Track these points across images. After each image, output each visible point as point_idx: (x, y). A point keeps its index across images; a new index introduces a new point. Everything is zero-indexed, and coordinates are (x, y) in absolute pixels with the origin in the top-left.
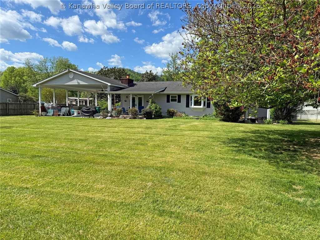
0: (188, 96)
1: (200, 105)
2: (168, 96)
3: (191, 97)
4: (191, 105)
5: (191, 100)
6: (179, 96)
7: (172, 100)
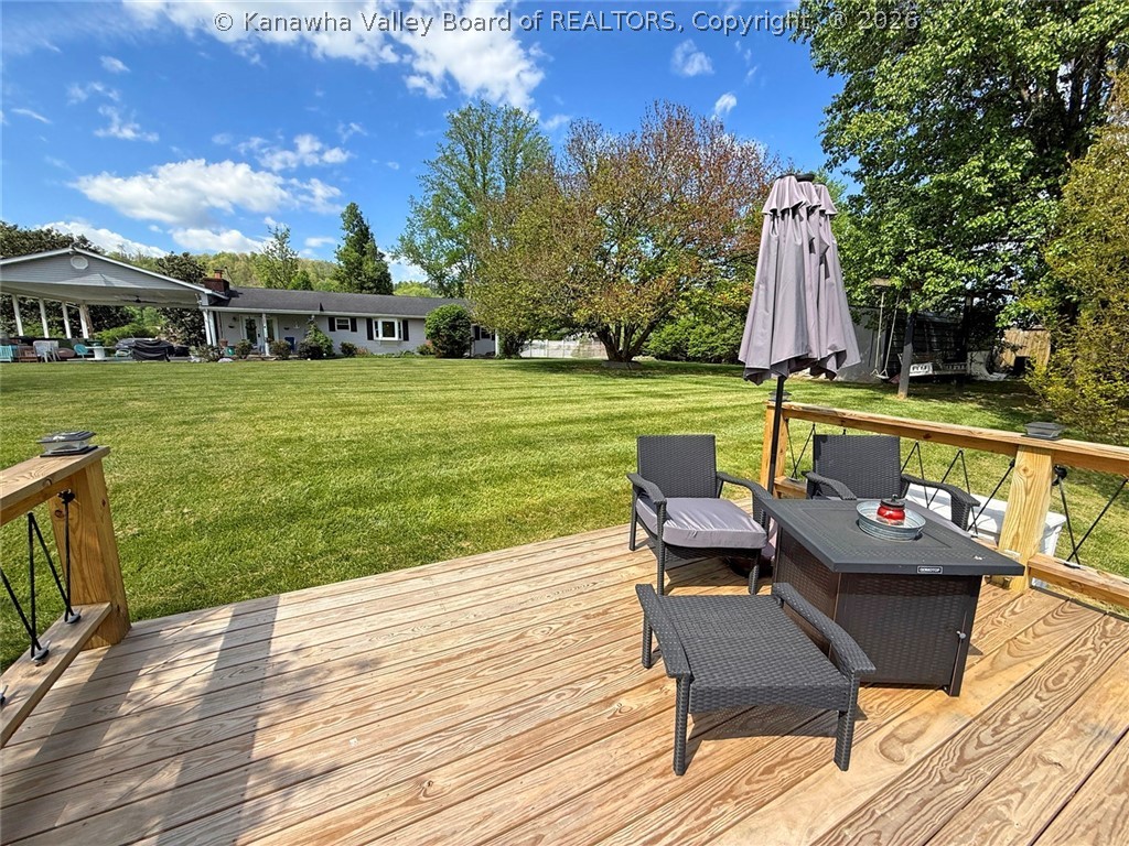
0: (369, 321)
1: (394, 336)
2: (331, 319)
3: (376, 323)
4: (377, 335)
5: (377, 327)
6: (354, 320)
7: (339, 327)
